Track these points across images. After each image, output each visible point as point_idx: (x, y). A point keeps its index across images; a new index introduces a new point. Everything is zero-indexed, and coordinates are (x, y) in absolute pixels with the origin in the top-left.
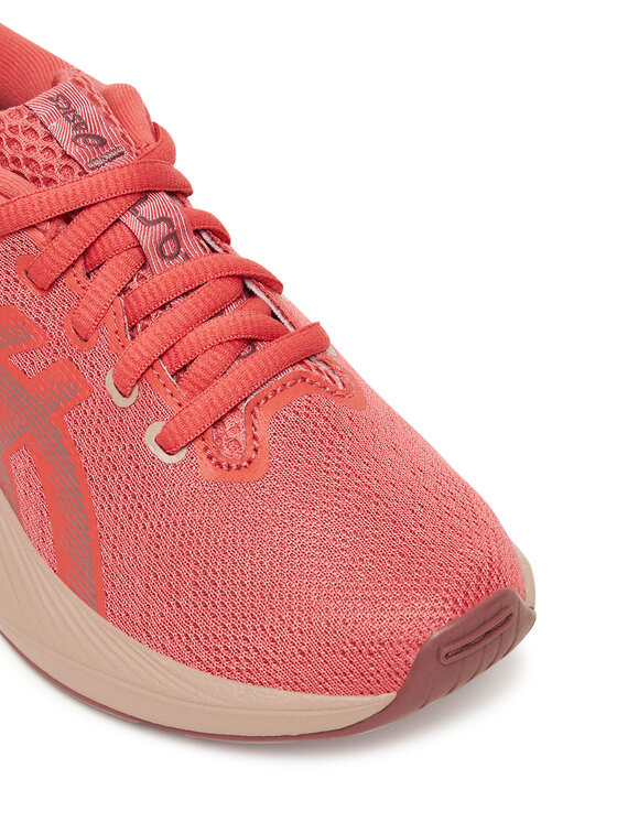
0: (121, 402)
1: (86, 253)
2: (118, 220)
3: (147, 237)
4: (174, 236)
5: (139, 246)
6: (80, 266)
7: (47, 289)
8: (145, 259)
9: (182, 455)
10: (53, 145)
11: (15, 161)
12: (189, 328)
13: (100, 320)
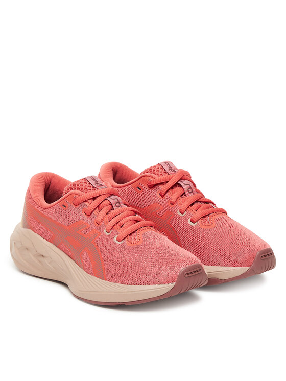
0: (107, 234)
1: (98, 206)
2: (106, 199)
3: (113, 202)
4: (119, 202)
5: (111, 204)
6: (97, 209)
7: (89, 215)
8: (112, 207)
9: (122, 241)
10: (91, 185)
11: (82, 189)
12: (123, 218)
13: (102, 220)
